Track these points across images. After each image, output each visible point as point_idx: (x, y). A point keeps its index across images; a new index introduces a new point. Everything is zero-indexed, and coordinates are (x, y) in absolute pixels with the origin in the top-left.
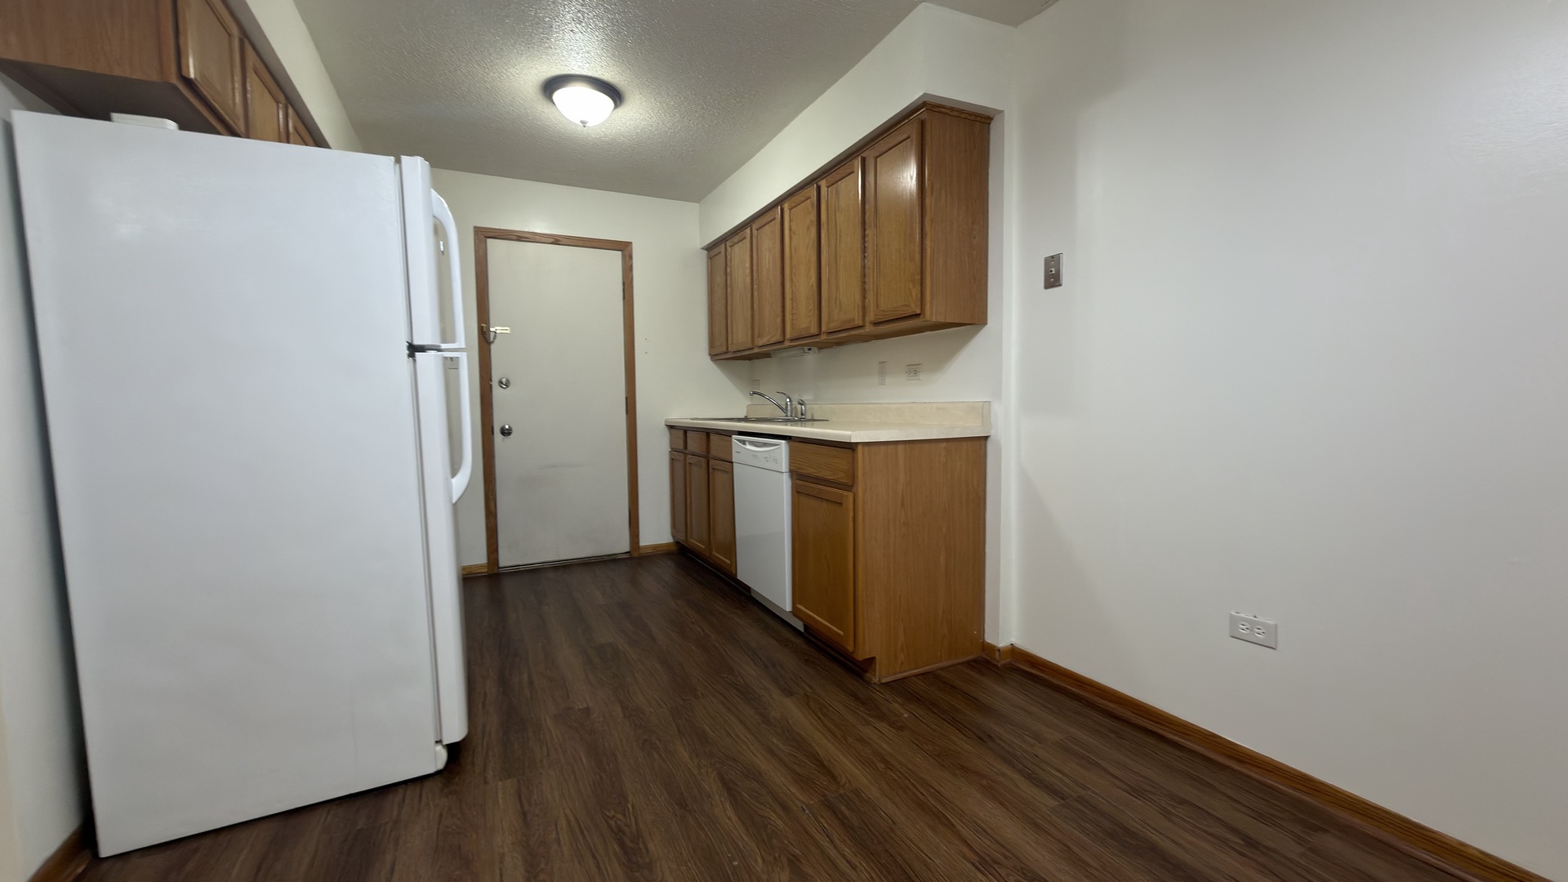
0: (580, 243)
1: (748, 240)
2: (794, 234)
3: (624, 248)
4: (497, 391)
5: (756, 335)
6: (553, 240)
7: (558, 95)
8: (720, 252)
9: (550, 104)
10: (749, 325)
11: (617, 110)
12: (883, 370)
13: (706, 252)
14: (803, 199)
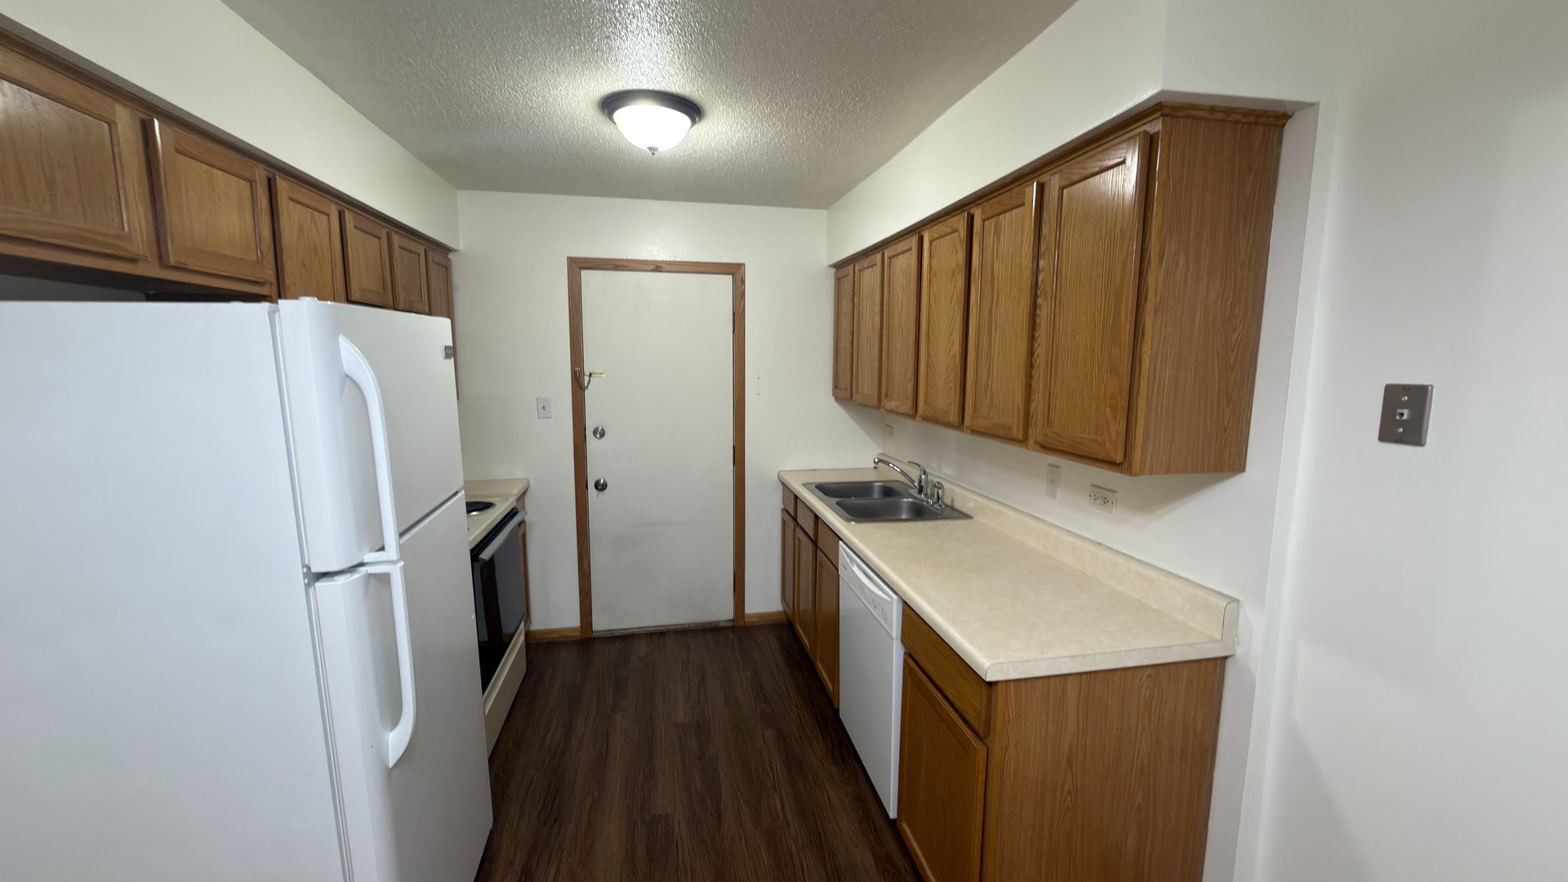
0: (683, 268)
1: (878, 268)
2: (935, 275)
3: (735, 271)
4: (592, 443)
5: (883, 397)
6: (654, 267)
7: (618, 115)
8: (848, 275)
9: (612, 124)
10: (876, 379)
11: (696, 126)
12: (1054, 479)
13: (834, 270)
14: (949, 230)
